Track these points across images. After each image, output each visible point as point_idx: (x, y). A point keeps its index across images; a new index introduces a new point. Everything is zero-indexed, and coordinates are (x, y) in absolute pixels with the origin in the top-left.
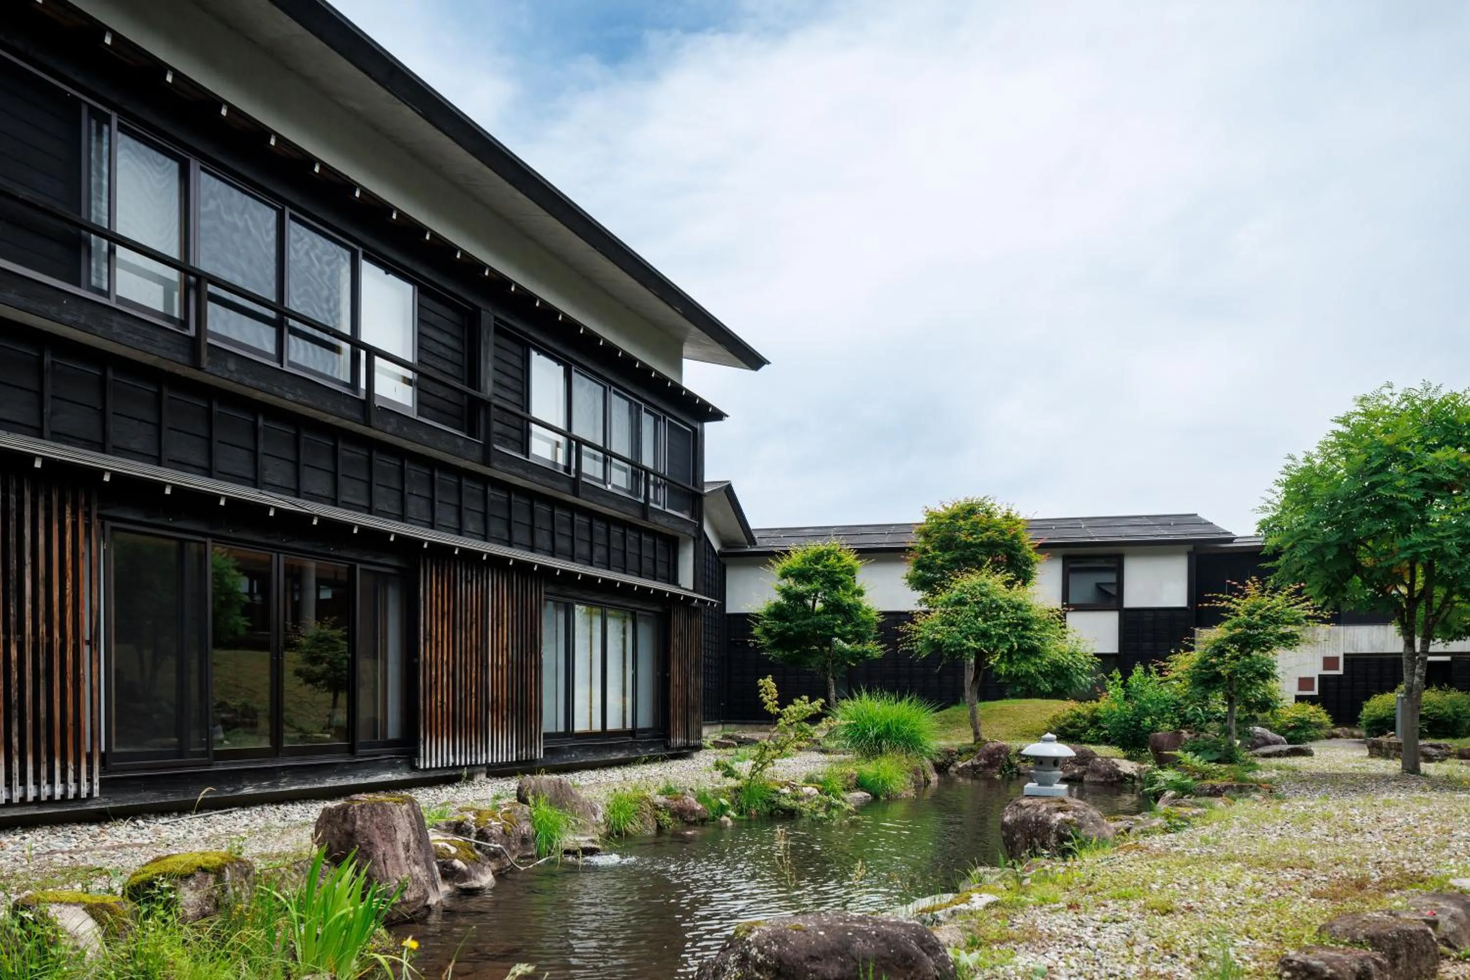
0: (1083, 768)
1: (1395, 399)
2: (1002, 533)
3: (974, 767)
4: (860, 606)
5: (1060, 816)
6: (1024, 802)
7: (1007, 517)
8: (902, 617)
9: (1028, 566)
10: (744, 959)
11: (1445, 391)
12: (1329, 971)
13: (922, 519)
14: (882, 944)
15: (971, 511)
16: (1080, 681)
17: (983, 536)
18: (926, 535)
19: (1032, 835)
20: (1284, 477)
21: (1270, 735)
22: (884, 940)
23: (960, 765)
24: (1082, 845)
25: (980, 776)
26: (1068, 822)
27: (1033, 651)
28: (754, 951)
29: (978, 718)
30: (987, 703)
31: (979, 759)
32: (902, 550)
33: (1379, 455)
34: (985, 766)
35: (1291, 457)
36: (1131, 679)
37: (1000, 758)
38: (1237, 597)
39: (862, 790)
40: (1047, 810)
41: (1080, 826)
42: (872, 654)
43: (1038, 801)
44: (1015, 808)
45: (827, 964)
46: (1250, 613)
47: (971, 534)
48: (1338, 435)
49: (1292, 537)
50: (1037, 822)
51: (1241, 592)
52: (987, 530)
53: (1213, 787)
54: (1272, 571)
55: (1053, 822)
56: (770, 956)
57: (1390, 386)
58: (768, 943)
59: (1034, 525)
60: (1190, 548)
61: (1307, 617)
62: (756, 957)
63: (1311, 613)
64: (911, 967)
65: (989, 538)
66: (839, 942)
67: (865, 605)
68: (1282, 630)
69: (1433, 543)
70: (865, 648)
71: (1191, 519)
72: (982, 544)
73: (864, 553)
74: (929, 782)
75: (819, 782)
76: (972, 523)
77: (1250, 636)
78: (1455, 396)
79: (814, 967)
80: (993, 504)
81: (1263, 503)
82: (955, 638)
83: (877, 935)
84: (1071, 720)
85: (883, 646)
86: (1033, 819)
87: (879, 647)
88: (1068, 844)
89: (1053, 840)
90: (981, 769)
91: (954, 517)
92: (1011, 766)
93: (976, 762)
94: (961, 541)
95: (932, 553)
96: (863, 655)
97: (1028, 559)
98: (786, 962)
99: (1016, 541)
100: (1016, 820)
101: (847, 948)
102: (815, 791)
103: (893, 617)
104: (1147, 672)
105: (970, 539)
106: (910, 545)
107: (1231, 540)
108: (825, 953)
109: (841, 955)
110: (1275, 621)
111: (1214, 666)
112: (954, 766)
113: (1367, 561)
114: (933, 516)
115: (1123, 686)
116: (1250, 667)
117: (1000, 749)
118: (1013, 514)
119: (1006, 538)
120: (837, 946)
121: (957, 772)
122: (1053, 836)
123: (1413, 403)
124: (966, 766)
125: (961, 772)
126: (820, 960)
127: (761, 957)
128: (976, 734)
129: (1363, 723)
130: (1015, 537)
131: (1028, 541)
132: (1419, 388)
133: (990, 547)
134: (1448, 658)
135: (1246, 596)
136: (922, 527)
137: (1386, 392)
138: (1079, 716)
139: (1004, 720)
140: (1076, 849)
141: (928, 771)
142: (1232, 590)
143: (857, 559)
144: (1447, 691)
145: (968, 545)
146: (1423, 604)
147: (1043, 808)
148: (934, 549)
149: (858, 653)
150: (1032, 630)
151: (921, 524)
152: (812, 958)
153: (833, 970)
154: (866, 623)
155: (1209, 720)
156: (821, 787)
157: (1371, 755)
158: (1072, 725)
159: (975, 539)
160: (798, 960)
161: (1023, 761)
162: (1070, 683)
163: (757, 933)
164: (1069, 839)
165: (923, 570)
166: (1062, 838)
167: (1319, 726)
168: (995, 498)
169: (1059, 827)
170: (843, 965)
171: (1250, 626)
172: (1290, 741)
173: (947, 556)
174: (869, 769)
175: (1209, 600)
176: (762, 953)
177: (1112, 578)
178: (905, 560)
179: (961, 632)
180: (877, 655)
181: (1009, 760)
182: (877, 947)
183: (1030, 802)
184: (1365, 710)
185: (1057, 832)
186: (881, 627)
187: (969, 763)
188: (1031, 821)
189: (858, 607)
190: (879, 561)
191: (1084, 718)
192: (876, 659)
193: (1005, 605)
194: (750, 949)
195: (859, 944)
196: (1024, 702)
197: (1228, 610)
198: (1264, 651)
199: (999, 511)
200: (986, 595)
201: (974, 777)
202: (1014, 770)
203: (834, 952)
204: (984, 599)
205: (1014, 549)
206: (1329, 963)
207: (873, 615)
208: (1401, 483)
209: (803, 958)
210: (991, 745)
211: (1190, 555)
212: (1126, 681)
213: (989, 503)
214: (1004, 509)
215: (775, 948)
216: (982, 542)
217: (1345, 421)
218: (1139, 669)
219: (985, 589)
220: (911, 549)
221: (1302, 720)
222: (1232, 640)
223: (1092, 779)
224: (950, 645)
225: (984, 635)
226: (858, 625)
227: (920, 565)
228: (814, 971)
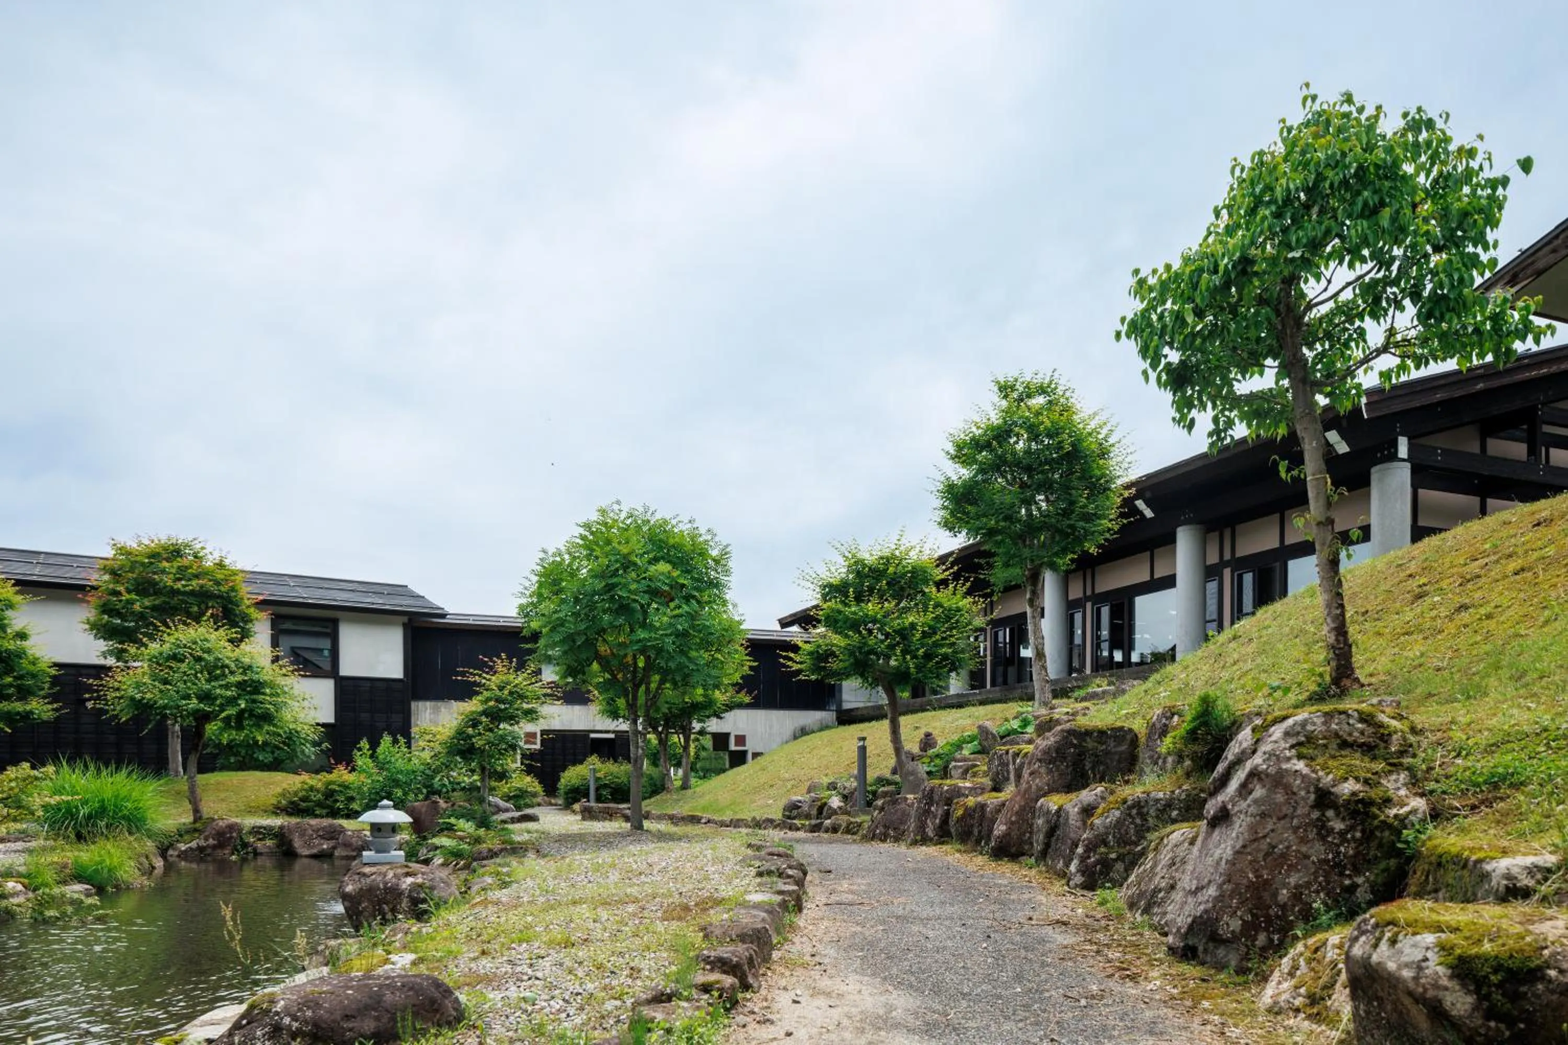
0: (332, 843)
1: (623, 515)
2: (218, 583)
3: (201, 849)
4: (25, 653)
5: (410, 880)
6: (367, 870)
7: (220, 565)
8: (84, 671)
9: (246, 622)
10: (277, 1030)
11: (658, 516)
12: (735, 959)
13: (109, 553)
14: (411, 993)
15: (175, 552)
16: (303, 752)
17: (194, 583)
18: (113, 573)
19: (380, 902)
20: (539, 568)
21: (502, 804)
22: (411, 989)
23: (183, 847)
24: (437, 906)
25: (209, 858)
26: (420, 886)
27: (267, 718)
28: (287, 1020)
29: (199, 791)
30: (205, 776)
31: (206, 839)
32: (81, 588)
33: (617, 561)
34: (214, 847)
35: (544, 551)
36: (380, 750)
37: (231, 837)
38: (487, 673)
39: (80, 882)
40: (395, 875)
41: (432, 888)
42: (39, 714)
43: (383, 869)
44: (356, 877)
45: (362, 1020)
46: (501, 688)
47: (180, 579)
48: (583, 538)
49: (549, 623)
50: (386, 888)
51: (491, 668)
52: (197, 576)
53: (490, 850)
54: (531, 652)
55: (404, 886)
56: (306, 1022)
57: (618, 503)
58: (300, 1010)
59: (254, 577)
60: (405, 619)
61: (545, 695)
62: (290, 1026)
63: (549, 691)
64: (437, 1011)
65: (202, 587)
66: (370, 998)
67: (30, 652)
68: (525, 706)
69: (656, 639)
70: (28, 708)
71: (400, 590)
72: (192, 593)
73: (25, 585)
74: (154, 868)
75: (20, 875)
76: (179, 567)
77: (500, 710)
78: (666, 522)
79: (351, 1025)
80: (203, 548)
81: (521, 589)
82: (171, 698)
83: (403, 986)
84: (304, 793)
85: (55, 706)
86: (381, 886)
87: (50, 707)
88: (424, 906)
89: (405, 904)
90: (209, 851)
91: (154, 555)
92: (245, 845)
93: (202, 843)
94: (165, 587)
95: (126, 597)
96: (27, 715)
97: (247, 615)
98: (324, 1026)
99: (233, 594)
100: (361, 889)
101: (379, 1002)
102: (19, 887)
103: (73, 671)
104: (395, 742)
105: (179, 585)
106: (95, 583)
107: (443, 616)
108: (359, 1010)
109: (375, 1009)
110: (522, 697)
111: (470, 737)
112: (174, 849)
113: (603, 649)
114: (123, 551)
115: (372, 756)
116: (502, 738)
117: (232, 827)
118: (227, 562)
119: (223, 589)
120: (369, 1001)
121: (179, 856)
122: (405, 900)
123: (636, 522)
124: (191, 848)
125: (183, 855)
126: (354, 1017)
127: (295, 1025)
128: (196, 811)
129: (562, 792)
130: (233, 589)
131: (247, 595)
132: (641, 509)
133: (203, 596)
134: (612, 736)
135: (495, 672)
136: (108, 563)
137: (616, 507)
138: (312, 788)
139: (223, 795)
140: (433, 910)
141: (151, 857)
142: (482, 666)
143: (17, 593)
144: (621, 764)
145: (174, 592)
146: (643, 688)
147: (390, 874)
148: (129, 591)
149: (18, 713)
150: (264, 694)
151: (107, 559)
152: (347, 1017)
153: (368, 1025)
154: (34, 676)
155: (454, 790)
156: (26, 881)
157: (584, 819)
158: (305, 799)
159: (184, 586)
160: (334, 1021)
161: (260, 839)
162: (292, 756)
163: (282, 1003)
164: (424, 901)
165: (110, 616)
166: (415, 901)
167: (534, 795)
168: (206, 541)
169: (410, 891)
170: (377, 1019)
171: (499, 700)
172: (518, 808)
173: (147, 602)
174: (86, 855)
175: (463, 674)
176: (296, 1021)
177: (326, 644)
178: (82, 601)
179: (178, 692)
180: (45, 717)
181: (241, 839)
182: (407, 997)
183: (373, 869)
184: (562, 780)
185: (409, 896)
186: (55, 680)
187: (193, 844)
188: (379, 889)
189: (20, 654)
190: (50, 599)
191: (318, 791)
192: (44, 722)
193: (233, 665)
194: (282, 1019)
195: (388, 997)
196: (241, 774)
197: (479, 685)
198: (511, 725)
199: (209, 556)
200: (208, 651)
201: (201, 860)
202: (250, 849)
203: (367, 1008)
204: (206, 656)
205: (231, 602)
206: (733, 953)
207: (43, 665)
208: (633, 587)
209: (339, 1018)
210: (221, 823)
211: (405, 626)
212: (374, 751)
213: (198, 546)
214: (217, 555)
215: (309, 1013)
216: (193, 591)
217: (587, 526)
218: (387, 740)
219: (208, 645)
220: (94, 588)
221: (520, 789)
222: (485, 713)
223: (344, 853)
224: (165, 707)
225: (205, 697)
226: (21, 677)
227: (106, 609)
228: (351, 1030)
